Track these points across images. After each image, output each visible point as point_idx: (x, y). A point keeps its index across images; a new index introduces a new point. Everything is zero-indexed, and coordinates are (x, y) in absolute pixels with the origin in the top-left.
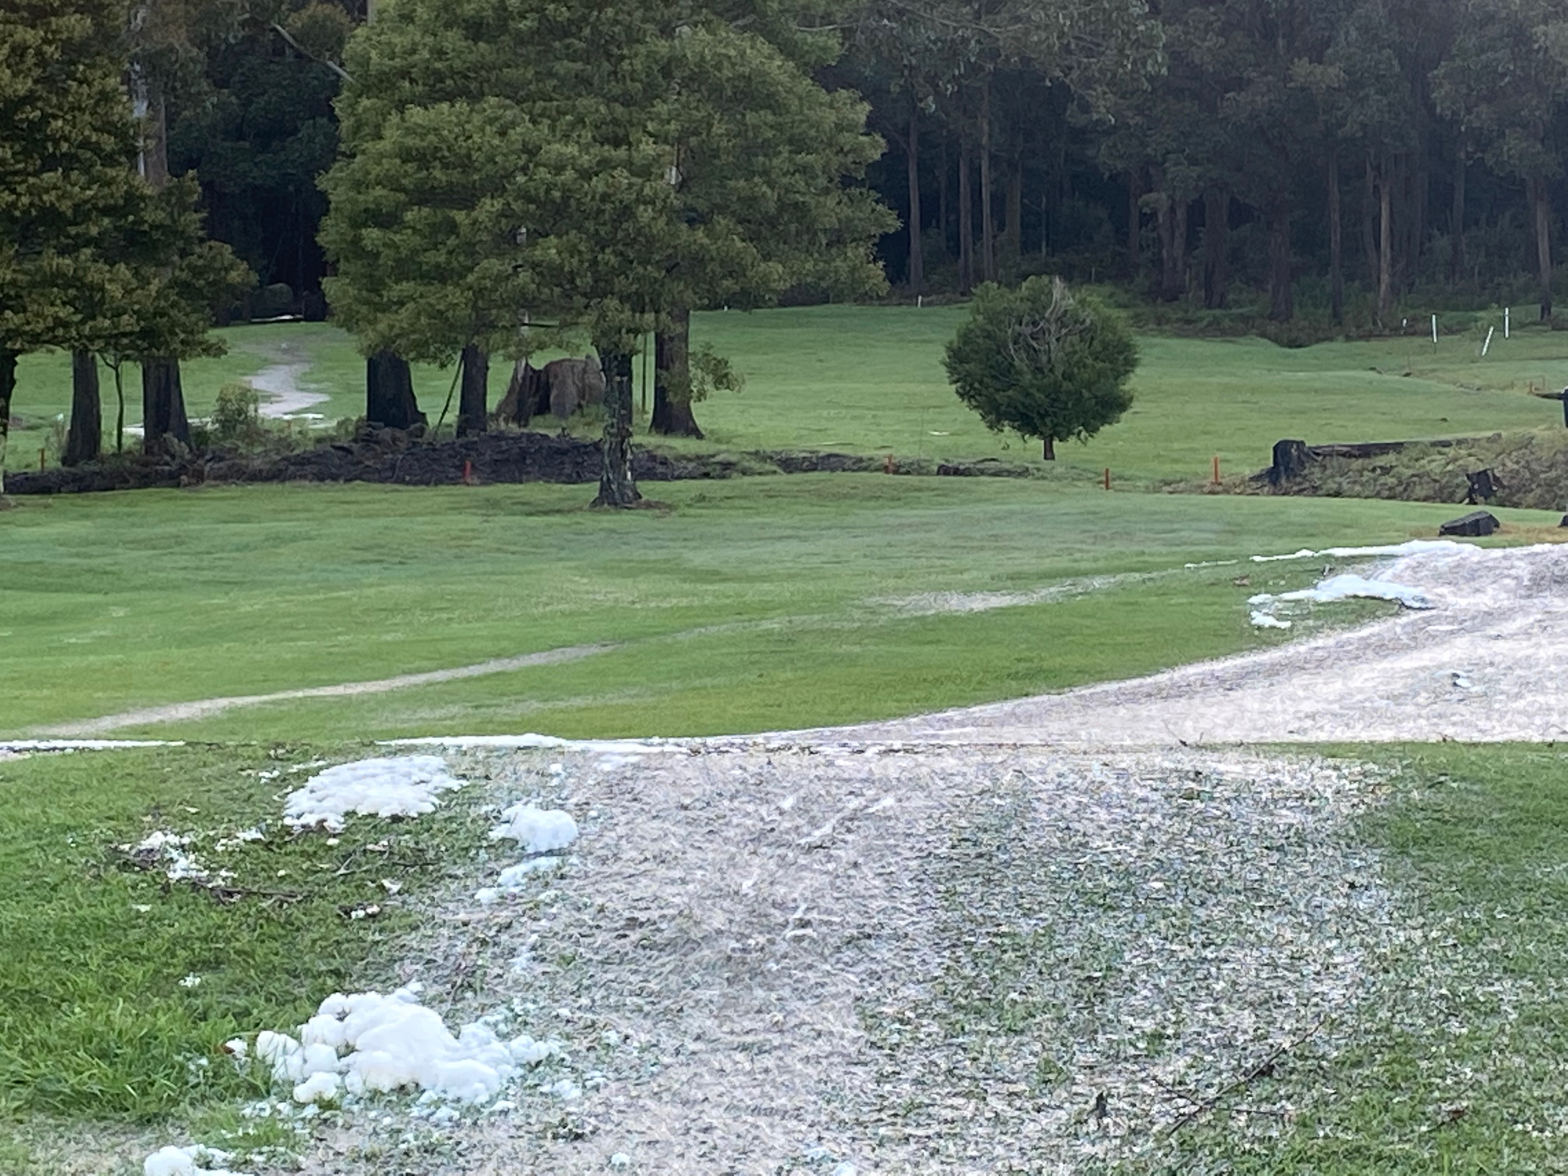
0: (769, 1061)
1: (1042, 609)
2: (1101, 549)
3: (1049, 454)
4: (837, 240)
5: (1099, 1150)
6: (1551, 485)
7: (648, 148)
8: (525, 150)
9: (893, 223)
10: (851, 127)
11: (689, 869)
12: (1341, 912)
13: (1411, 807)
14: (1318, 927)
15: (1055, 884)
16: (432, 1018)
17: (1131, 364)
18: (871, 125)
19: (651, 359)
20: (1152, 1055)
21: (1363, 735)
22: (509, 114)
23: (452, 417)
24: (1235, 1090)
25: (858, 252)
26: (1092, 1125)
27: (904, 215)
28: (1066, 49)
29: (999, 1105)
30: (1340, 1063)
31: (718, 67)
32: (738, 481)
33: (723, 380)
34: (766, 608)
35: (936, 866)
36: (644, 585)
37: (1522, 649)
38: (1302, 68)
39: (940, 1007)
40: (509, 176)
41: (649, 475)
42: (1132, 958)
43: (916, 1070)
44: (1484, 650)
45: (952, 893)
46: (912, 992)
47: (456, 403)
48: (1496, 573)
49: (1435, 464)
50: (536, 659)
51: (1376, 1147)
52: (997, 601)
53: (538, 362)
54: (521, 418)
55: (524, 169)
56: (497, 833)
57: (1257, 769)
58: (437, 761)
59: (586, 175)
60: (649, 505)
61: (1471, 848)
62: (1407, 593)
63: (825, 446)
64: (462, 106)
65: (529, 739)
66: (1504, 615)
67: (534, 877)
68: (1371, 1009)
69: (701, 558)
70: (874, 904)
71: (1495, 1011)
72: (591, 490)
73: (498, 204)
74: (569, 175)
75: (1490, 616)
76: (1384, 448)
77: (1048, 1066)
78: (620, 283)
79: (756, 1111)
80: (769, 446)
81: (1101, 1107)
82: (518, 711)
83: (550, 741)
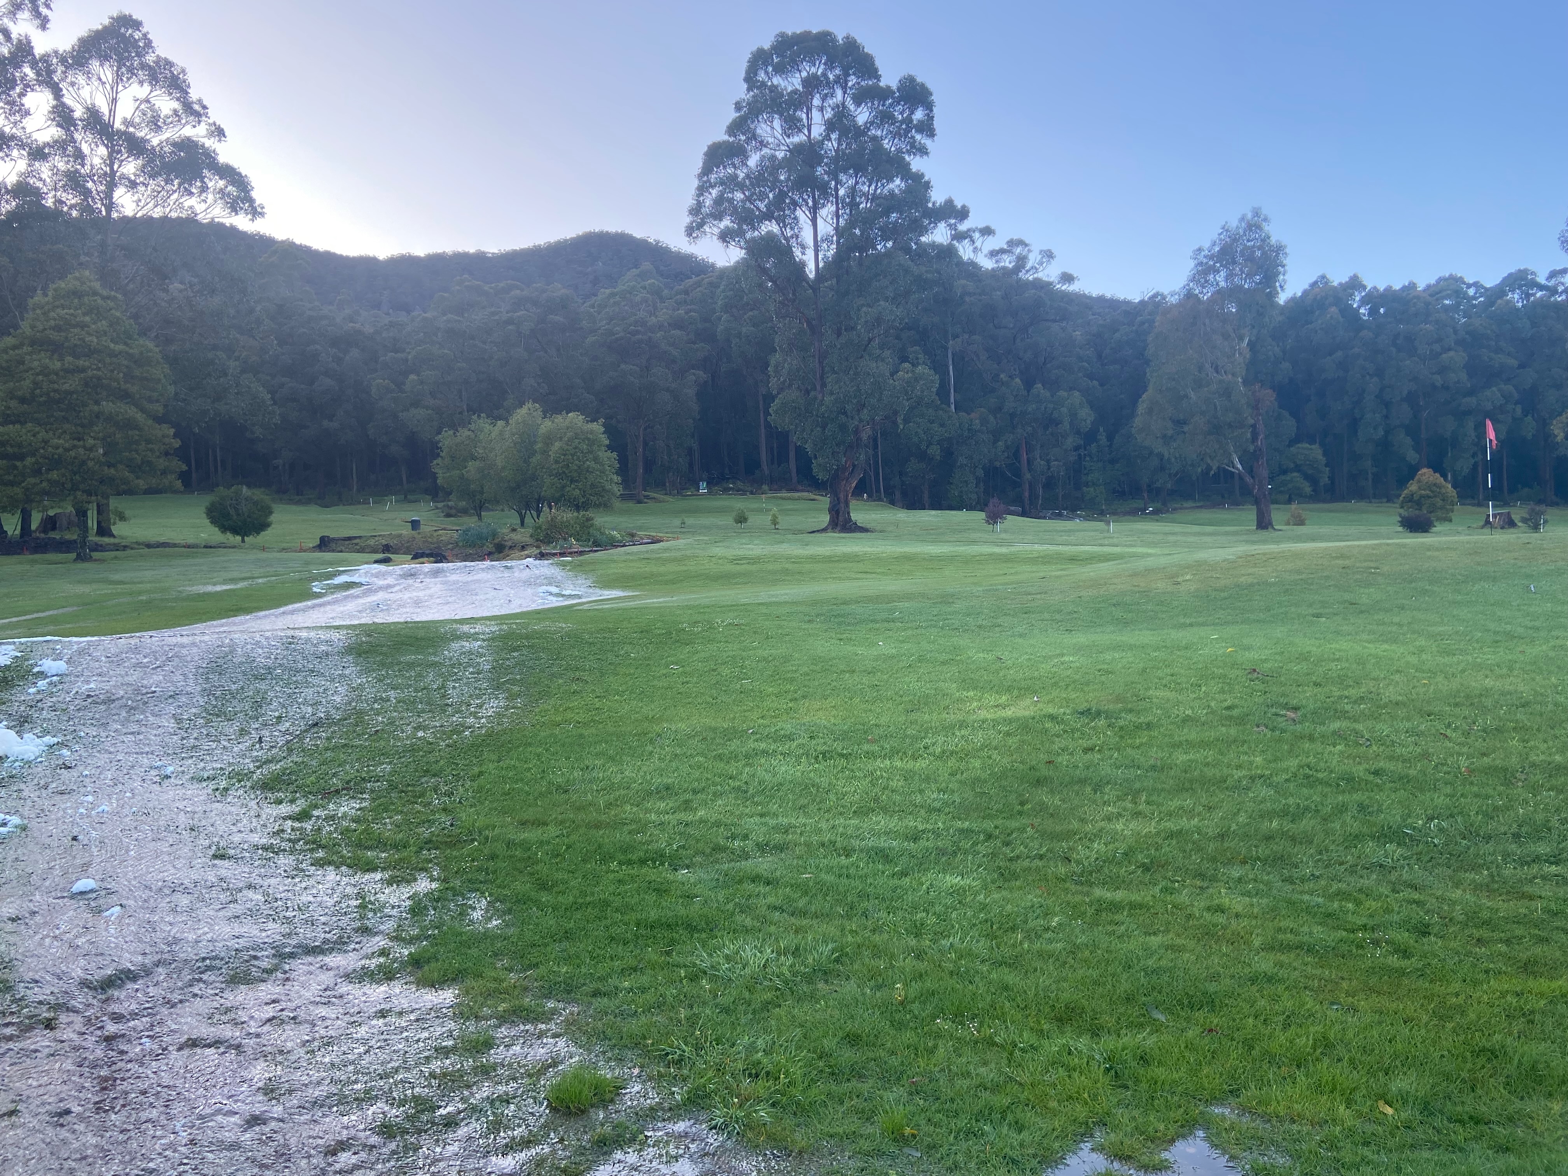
0: (141, 737)
1: (241, 589)
2: (262, 570)
3: (243, 541)
4: (164, 473)
5: (260, 754)
6: (408, 548)
7: (91, 442)
8: (43, 441)
9: (184, 467)
10: (168, 436)
11: (111, 677)
12: (340, 675)
13: (363, 642)
14: (333, 680)
15: (244, 674)
16: (12, 733)
17: (271, 513)
18: (175, 436)
19: (95, 512)
20: (278, 723)
21: (348, 622)
22: (37, 429)
23: (18, 532)
24: (306, 731)
25: (171, 477)
26: (258, 746)
27: (189, 465)
28: (244, 414)
29: (226, 743)
30: (340, 720)
31: (117, 415)
32: (129, 552)
33: (122, 518)
34: (140, 593)
35: (201, 670)
36: (94, 586)
37: (400, 595)
38: (326, 423)
39: (204, 714)
40: (37, 450)
41: (96, 550)
42: (271, 694)
43: (195, 735)
44: (387, 596)
45: (208, 678)
46: (194, 710)
47: (19, 527)
48: (390, 574)
49: (372, 542)
50: (51, 613)
51: (351, 743)
52: (225, 587)
53: (51, 513)
54: (45, 531)
55: (43, 448)
56: (36, 670)
57: (312, 634)
58: (12, 647)
59: (68, 450)
60: (96, 560)
61: (381, 654)
62: (363, 580)
63: (162, 539)
64: (18, 426)
65: (49, 638)
66: (394, 586)
67: (50, 684)
68: (350, 703)
69: (117, 577)
70: (179, 684)
71: (389, 700)
72: (73, 555)
73: (33, 460)
74: (61, 450)
75: (389, 586)
76: (355, 538)
77: (242, 730)
78: (82, 486)
79: (137, 753)
80: (142, 539)
81: (260, 741)
82: (46, 630)
83: (56, 638)
